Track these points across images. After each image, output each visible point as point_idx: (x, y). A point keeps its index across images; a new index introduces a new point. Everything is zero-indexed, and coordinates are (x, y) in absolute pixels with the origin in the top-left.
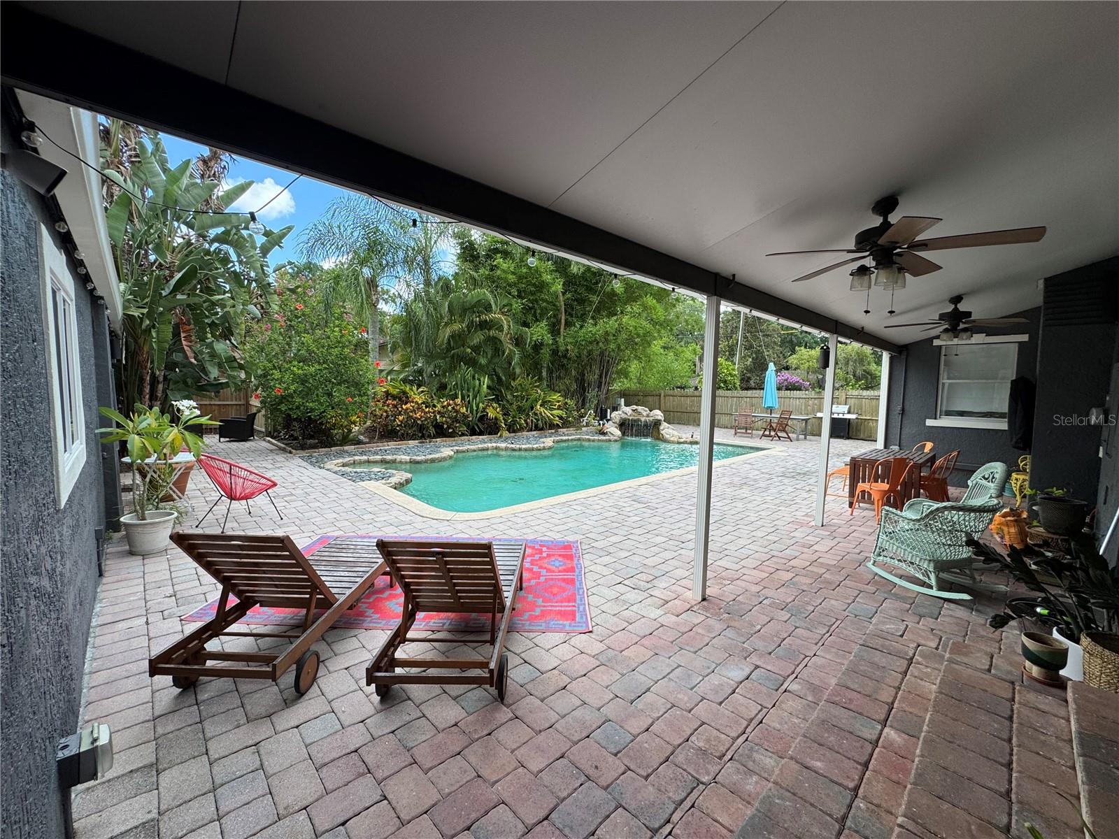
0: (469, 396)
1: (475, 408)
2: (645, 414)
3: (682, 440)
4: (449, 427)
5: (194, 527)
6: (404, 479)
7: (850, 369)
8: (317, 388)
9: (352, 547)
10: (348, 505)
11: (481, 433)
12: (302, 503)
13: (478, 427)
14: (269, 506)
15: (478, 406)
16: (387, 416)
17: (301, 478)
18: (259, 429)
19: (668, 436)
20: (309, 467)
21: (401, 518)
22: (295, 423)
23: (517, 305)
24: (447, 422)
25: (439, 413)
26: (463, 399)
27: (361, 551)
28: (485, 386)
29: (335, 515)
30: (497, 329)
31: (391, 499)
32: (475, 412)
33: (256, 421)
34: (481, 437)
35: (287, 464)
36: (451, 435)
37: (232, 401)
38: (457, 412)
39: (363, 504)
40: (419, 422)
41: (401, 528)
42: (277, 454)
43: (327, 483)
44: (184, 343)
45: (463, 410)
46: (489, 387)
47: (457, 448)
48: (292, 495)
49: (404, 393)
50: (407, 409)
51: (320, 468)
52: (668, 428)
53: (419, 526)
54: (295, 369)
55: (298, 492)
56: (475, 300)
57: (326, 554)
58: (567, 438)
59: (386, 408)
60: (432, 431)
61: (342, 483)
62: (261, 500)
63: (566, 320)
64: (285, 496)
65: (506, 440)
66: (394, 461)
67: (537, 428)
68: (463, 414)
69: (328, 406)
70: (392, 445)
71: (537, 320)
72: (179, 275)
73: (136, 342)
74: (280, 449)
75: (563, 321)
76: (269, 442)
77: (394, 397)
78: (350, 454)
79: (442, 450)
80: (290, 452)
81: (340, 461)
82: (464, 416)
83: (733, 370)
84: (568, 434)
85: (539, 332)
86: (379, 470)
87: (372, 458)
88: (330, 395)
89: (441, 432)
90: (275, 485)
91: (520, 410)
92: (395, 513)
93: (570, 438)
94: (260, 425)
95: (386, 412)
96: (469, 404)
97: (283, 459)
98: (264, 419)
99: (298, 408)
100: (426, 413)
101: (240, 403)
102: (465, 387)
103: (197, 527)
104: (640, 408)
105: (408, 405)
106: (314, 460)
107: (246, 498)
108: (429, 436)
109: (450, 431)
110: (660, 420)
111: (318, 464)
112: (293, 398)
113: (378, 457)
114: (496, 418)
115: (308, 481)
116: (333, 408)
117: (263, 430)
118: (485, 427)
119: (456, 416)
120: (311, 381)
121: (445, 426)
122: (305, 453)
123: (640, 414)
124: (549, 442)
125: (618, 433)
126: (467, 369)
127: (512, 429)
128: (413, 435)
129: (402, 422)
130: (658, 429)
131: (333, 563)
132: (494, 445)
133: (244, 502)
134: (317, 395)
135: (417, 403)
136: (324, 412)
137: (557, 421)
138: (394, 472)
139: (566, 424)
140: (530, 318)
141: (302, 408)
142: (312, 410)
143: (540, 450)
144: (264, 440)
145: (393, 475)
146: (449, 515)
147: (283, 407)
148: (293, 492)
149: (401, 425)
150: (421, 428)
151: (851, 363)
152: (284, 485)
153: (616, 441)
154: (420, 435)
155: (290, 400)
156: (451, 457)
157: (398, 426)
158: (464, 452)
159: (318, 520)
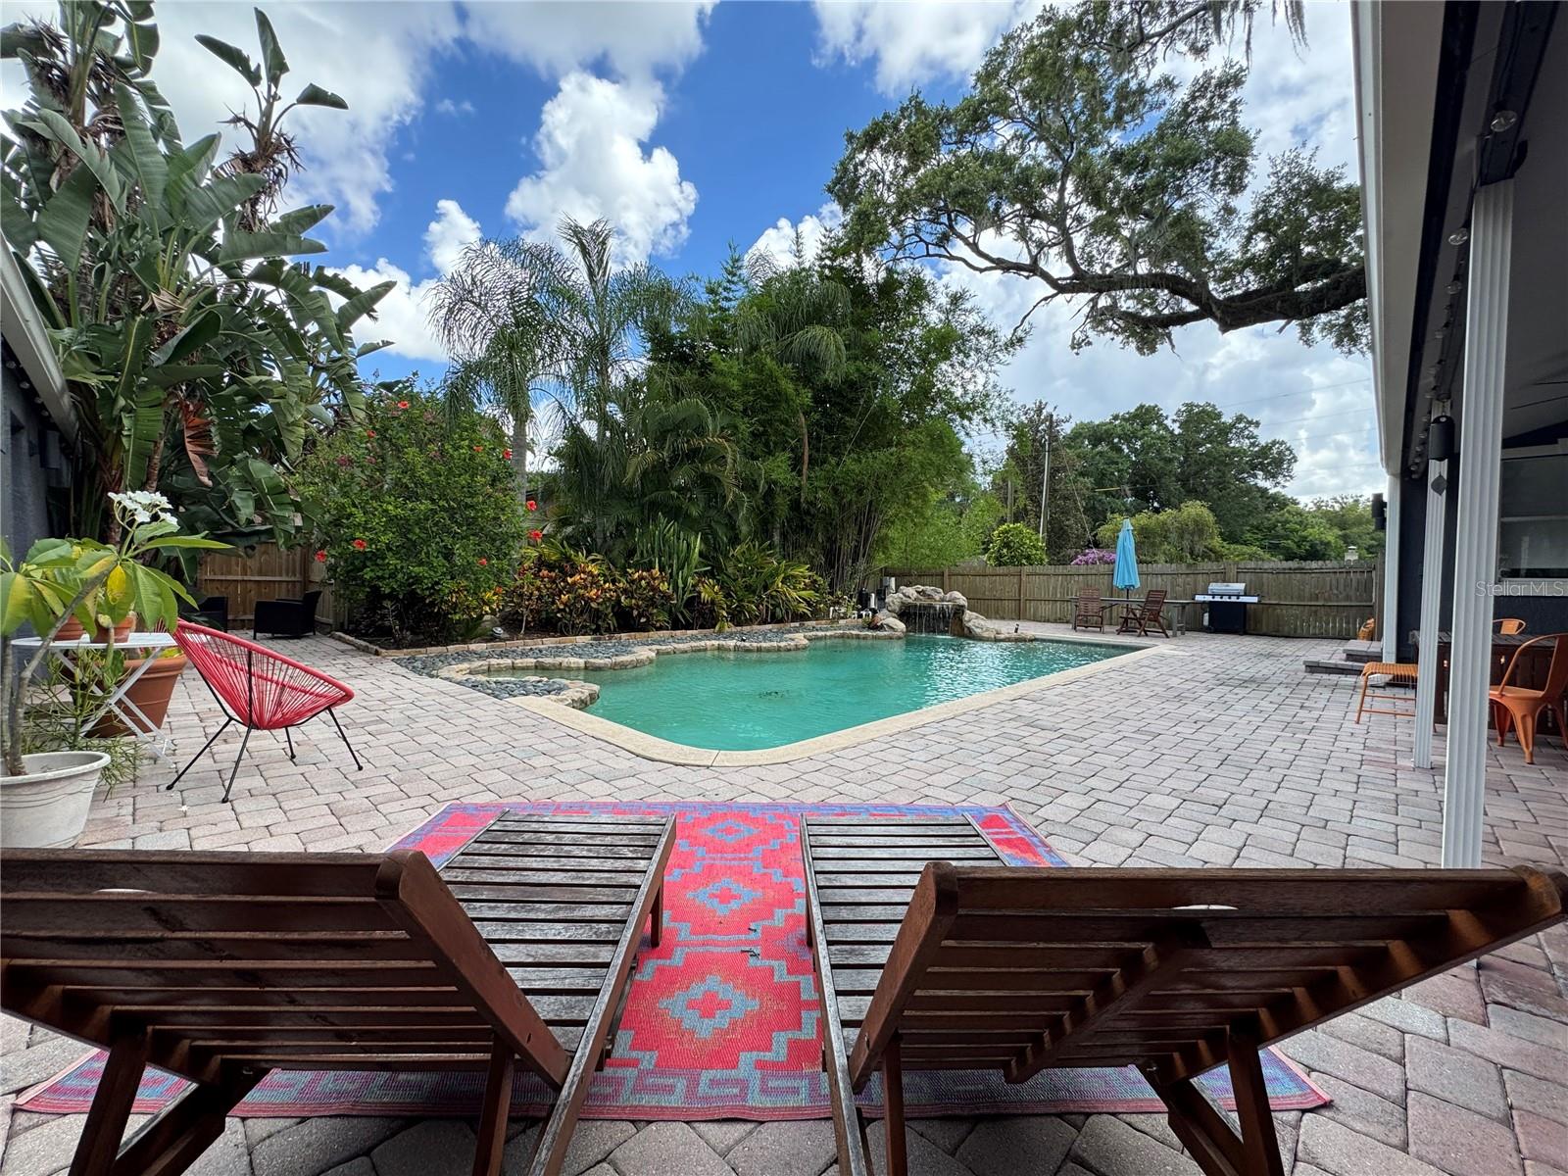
0: (671, 566)
1: (681, 585)
2: (937, 597)
3: (1002, 636)
4: (640, 615)
5: (163, 788)
6: (587, 693)
7: (1186, 543)
8: (425, 542)
9: (550, 838)
10: (495, 738)
11: (688, 626)
12: (402, 737)
13: (684, 617)
14: (334, 743)
15: (685, 582)
16: (540, 598)
17: (396, 692)
18: (324, 620)
19: (978, 631)
20: (411, 675)
21: (608, 762)
22: (387, 604)
23: (744, 427)
24: (638, 607)
25: (625, 591)
26: (662, 569)
27: (576, 851)
28: (697, 550)
29: (473, 760)
30: (716, 461)
31: (578, 727)
32: (680, 591)
33: (319, 606)
34: (689, 632)
35: (371, 670)
36: (644, 629)
37: (281, 575)
38: (654, 589)
39: (525, 738)
40: (594, 605)
41: (618, 783)
42: (353, 656)
43: (448, 700)
44: (189, 447)
45: (664, 587)
46: (701, 554)
47: (659, 647)
48: (382, 721)
49: (568, 559)
50: (574, 583)
51: (432, 676)
52: (977, 618)
53: (657, 779)
54: (390, 507)
55: (393, 715)
56: (681, 416)
57: (486, 861)
58: (823, 633)
59: (538, 583)
60: (612, 622)
61: (477, 699)
62: (316, 730)
63: (810, 456)
64: (368, 723)
65: (731, 636)
66: (559, 667)
67: (775, 620)
68: (664, 592)
69: (444, 574)
70: (549, 642)
71: (770, 453)
72: (186, 330)
73: (98, 446)
74: (359, 648)
75: (806, 458)
76: (340, 639)
77: (551, 567)
78: (480, 656)
79: (635, 649)
80: (377, 653)
81: (466, 665)
82: (666, 597)
83: (1037, 540)
84: (822, 630)
85: (777, 468)
86: (538, 679)
87: (519, 662)
88: (448, 555)
89: (627, 622)
90: (348, 696)
91: (749, 589)
92: (594, 754)
93: (828, 633)
94: (325, 613)
95: (538, 589)
96: (672, 577)
97: (364, 664)
98: (332, 598)
99: (393, 576)
100: (604, 591)
101: (293, 579)
102: (666, 551)
103: (169, 788)
104: (929, 589)
105: (577, 577)
106: (418, 664)
107: (286, 723)
108: (608, 630)
109: (643, 620)
110: (963, 606)
111: (428, 670)
112: (383, 559)
113: (530, 661)
114: (713, 602)
115: (410, 696)
116: (452, 578)
117: (331, 621)
118: (696, 616)
119: (653, 597)
120: (417, 531)
121: (635, 613)
122: (403, 654)
123: (930, 597)
124: (800, 638)
125: (901, 626)
126: (668, 523)
127: (738, 618)
128: (583, 627)
129: (565, 605)
130: (961, 620)
131: (510, 893)
132: (716, 643)
133: (281, 733)
134: (427, 553)
135: (590, 574)
136: (437, 583)
137: (803, 608)
138: (567, 682)
139: (816, 614)
140: (760, 448)
141: (400, 576)
142: (418, 580)
143: (789, 650)
144: (332, 637)
145: (566, 687)
146: (706, 756)
147: (368, 574)
148: (384, 716)
149: (564, 610)
150: (597, 615)
151: (1187, 536)
152: (364, 704)
153: (899, 638)
154: (594, 627)
155: (379, 562)
156: (651, 661)
157: (559, 610)
158: (668, 653)
159: (439, 770)
